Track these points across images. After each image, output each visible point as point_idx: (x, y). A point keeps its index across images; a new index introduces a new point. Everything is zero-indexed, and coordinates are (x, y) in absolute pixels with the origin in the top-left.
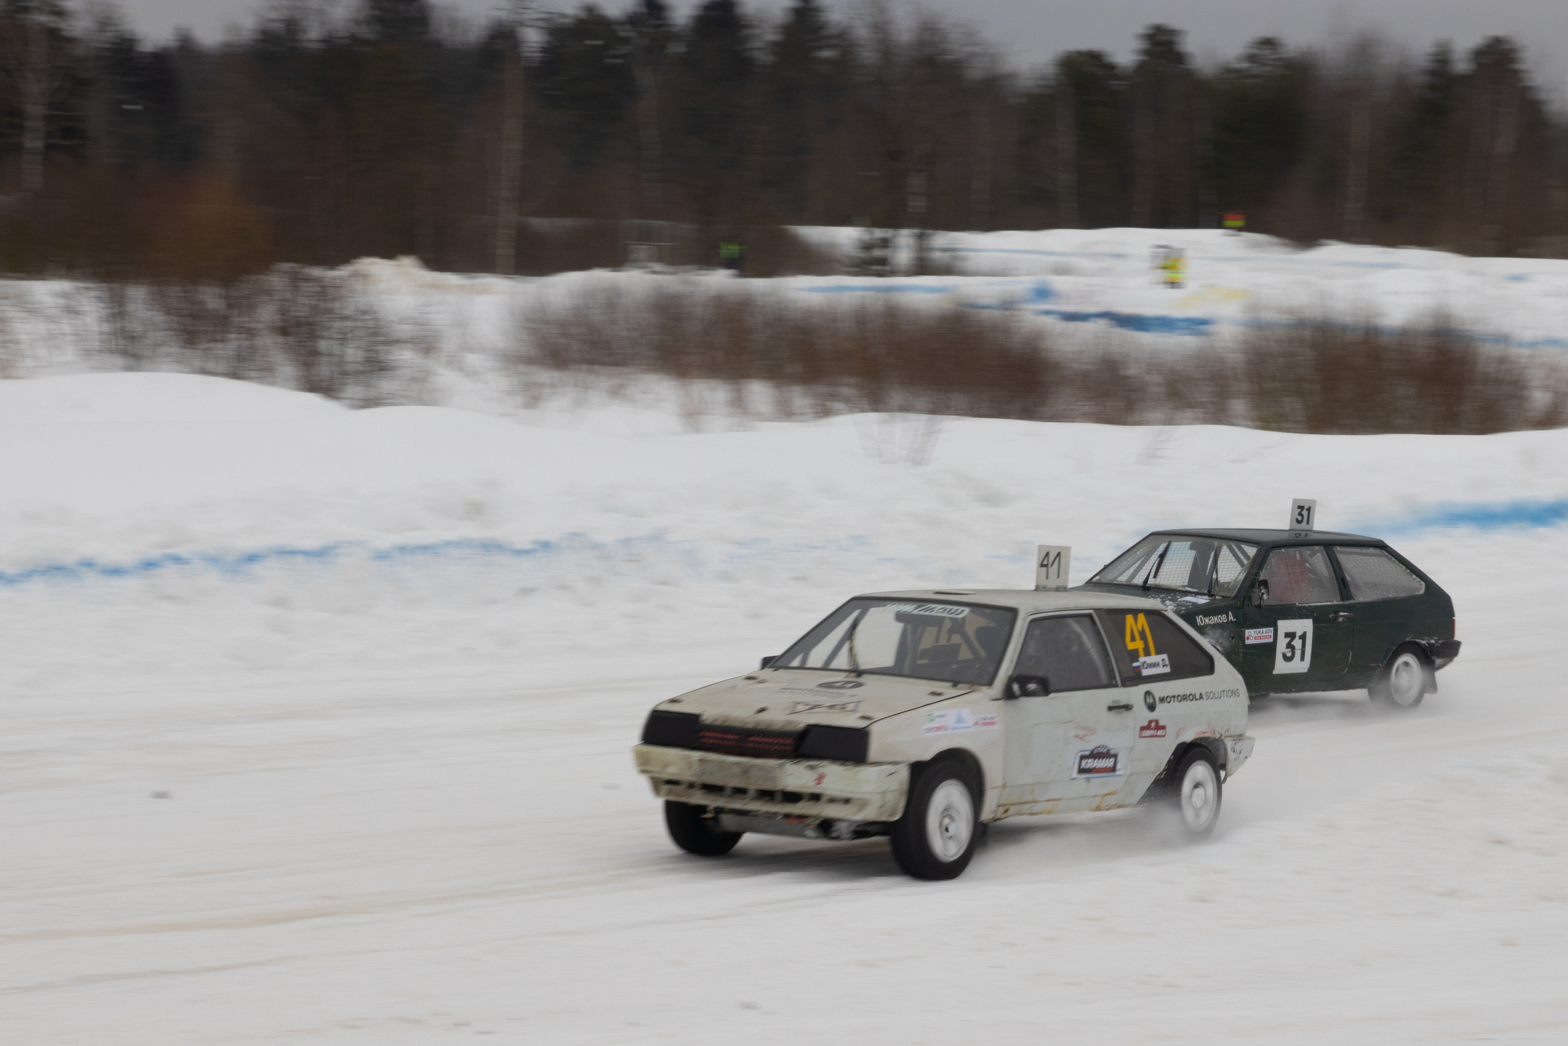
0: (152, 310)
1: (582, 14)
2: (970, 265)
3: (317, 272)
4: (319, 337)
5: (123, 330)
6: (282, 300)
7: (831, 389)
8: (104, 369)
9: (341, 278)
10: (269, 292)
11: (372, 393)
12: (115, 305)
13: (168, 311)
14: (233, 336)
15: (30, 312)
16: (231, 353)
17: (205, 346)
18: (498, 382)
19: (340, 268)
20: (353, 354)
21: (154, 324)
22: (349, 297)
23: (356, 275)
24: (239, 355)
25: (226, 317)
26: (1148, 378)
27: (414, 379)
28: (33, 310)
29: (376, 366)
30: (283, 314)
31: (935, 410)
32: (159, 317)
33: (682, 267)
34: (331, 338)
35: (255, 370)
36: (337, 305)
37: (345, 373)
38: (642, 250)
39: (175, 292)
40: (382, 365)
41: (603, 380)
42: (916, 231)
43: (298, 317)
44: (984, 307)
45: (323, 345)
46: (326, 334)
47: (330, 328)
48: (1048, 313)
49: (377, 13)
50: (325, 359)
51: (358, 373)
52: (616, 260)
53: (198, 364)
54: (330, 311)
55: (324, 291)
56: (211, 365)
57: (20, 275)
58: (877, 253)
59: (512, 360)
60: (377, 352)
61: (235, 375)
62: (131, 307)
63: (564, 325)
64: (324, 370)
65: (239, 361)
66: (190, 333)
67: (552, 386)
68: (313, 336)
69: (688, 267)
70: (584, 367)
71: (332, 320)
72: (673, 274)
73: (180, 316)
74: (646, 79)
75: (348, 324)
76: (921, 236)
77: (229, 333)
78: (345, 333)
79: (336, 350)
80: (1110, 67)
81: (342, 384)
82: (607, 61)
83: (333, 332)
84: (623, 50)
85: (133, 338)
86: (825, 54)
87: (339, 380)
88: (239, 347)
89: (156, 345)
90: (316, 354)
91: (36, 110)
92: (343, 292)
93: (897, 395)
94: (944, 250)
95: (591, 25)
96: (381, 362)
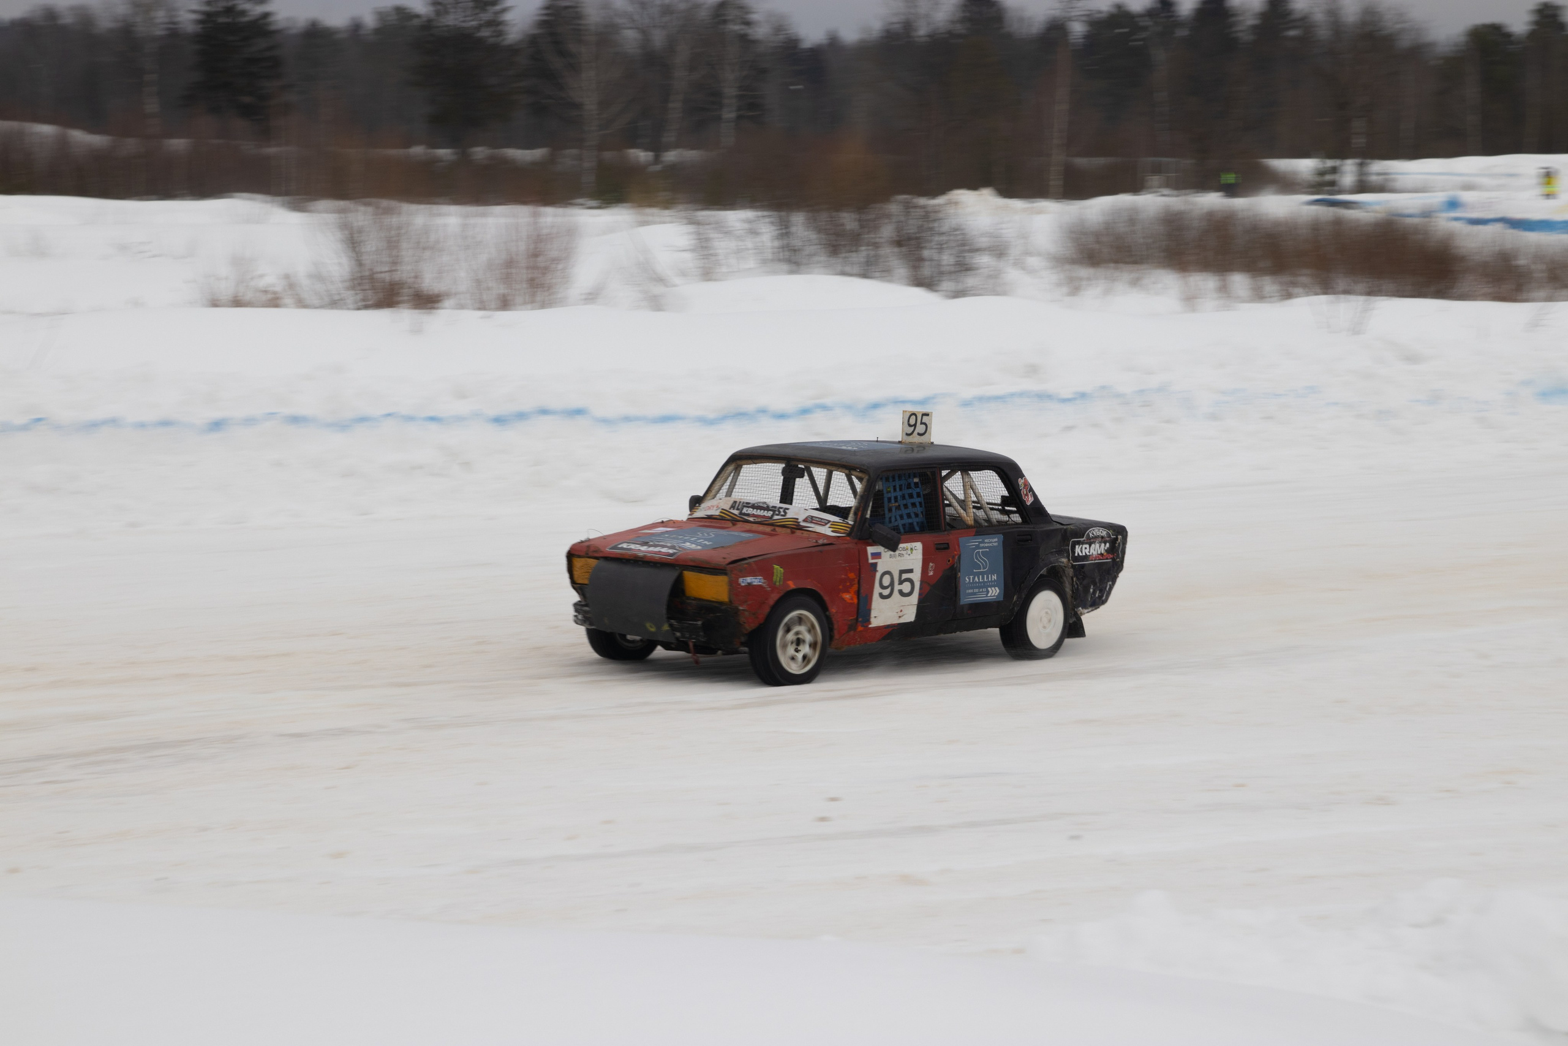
0: (808, 231)
1: (1114, 10)
2: (1398, 185)
3: (922, 201)
4: (922, 248)
5: (788, 246)
6: (899, 222)
7: (1292, 279)
8: (775, 272)
9: (939, 205)
10: (889, 216)
11: (960, 287)
12: (783, 227)
13: (819, 231)
14: (863, 248)
16: (862, 260)
17: (844, 255)
18: (1050, 277)
19: (939, 197)
20: (947, 259)
21: (809, 240)
22: (945, 219)
23: (950, 202)
24: (868, 262)
25: (859, 235)
26: (1533, 267)
27: (990, 277)
28: (727, 233)
29: (963, 268)
30: (898, 232)
31: (1372, 292)
32: (813, 236)
33: (1183, 191)
34: (931, 248)
35: (877, 272)
36: (936, 224)
37: (942, 273)
38: (1155, 179)
39: (824, 216)
40: (968, 266)
41: (1126, 274)
42: (1357, 161)
43: (909, 233)
44: (1408, 216)
45: (926, 253)
46: (928, 245)
47: (931, 241)
48: (1456, 219)
49: (968, 14)
50: (927, 263)
51: (950, 273)
52: (1135, 187)
53: (839, 268)
54: (931, 229)
55: (929, 216)
56: (848, 269)
57: (719, 207)
58: (1328, 178)
59: (1059, 261)
60: (964, 257)
61: (865, 276)
62: (793, 229)
63: (1097, 235)
64: (926, 271)
65: (868, 266)
66: (834, 246)
67: (1089, 279)
68: (920, 247)
69: (1187, 191)
70: (1112, 265)
71: (932, 235)
72: (1177, 196)
73: (827, 234)
74: (1160, 55)
75: (944, 238)
76: (1361, 165)
77: (861, 246)
78: (942, 245)
79: (936, 256)
80: (1508, 36)
81: (939, 281)
82: (1130, 44)
83: (933, 243)
84: (1144, 35)
85: (795, 251)
86: (1292, 33)
87: (937, 278)
88: (868, 256)
89: (811, 255)
90: (921, 259)
91: (730, 91)
92: (941, 215)
93: (1341, 283)
94: (1379, 174)
95: (1120, 17)
96: (967, 265)
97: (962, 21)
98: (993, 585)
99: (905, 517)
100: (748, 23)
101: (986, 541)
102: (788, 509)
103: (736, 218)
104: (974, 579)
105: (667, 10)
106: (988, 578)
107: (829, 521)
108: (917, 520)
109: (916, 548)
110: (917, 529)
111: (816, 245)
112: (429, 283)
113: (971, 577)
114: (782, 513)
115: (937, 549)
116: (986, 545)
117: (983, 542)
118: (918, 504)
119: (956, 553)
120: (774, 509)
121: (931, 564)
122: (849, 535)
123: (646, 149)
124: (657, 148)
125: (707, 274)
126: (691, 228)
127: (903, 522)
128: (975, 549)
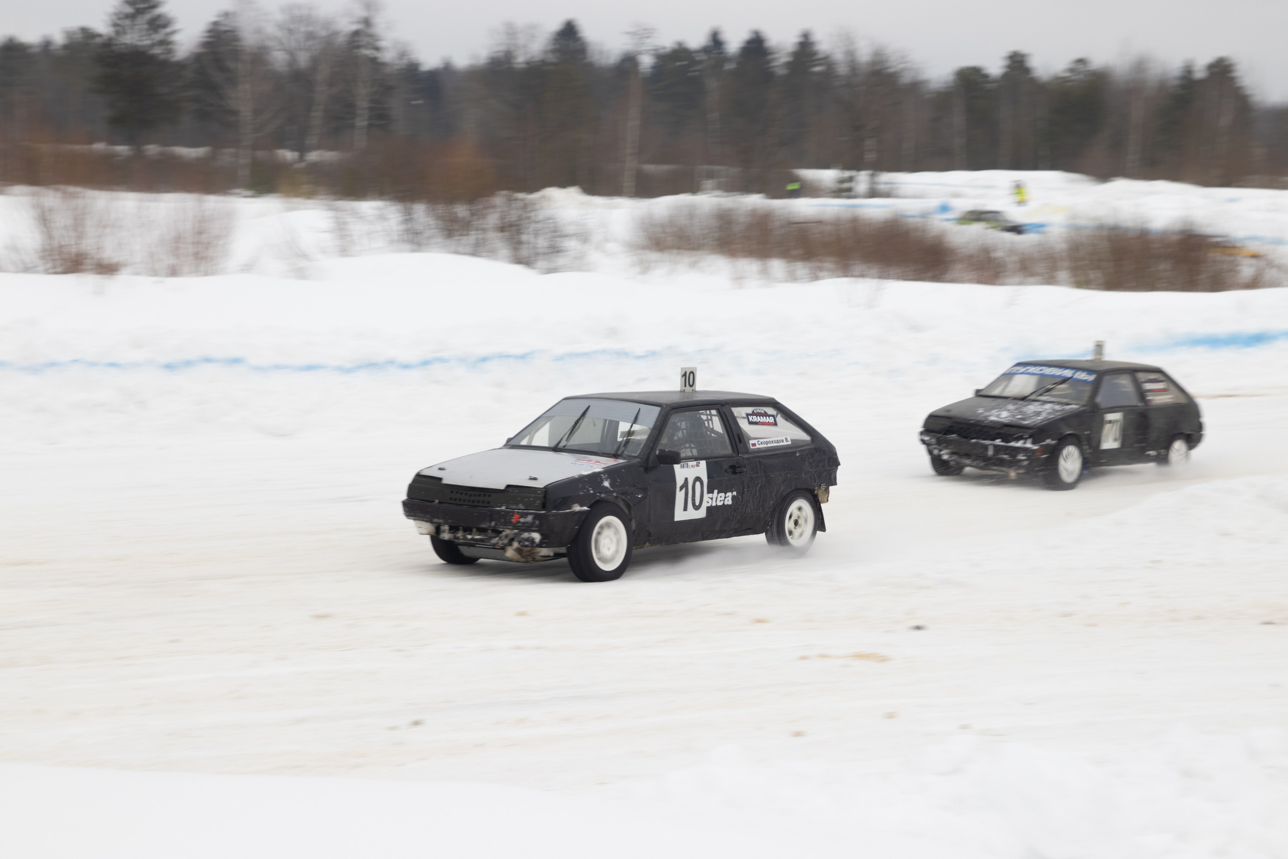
0: (428, 217)
1: (676, 47)
2: (901, 192)
3: (521, 195)
4: (521, 233)
5: (410, 229)
6: (502, 212)
7: (819, 264)
8: (400, 251)
9: (535, 199)
10: (494, 207)
11: (553, 265)
12: (408, 214)
13: (437, 218)
14: (473, 232)
15: (360, 218)
16: (472, 242)
17: (457, 238)
18: (626, 259)
19: (535, 193)
20: (542, 243)
21: (429, 225)
22: (540, 210)
23: (543, 197)
24: (477, 243)
25: (469, 222)
26: (1007, 259)
27: (576, 258)
28: (361, 217)
29: (555, 250)
30: (502, 219)
31: (883, 276)
32: (432, 222)
33: (731, 193)
34: (528, 234)
35: (486, 252)
36: (533, 214)
37: (538, 254)
38: (709, 183)
39: (441, 209)
40: (558, 249)
41: (686, 258)
42: (870, 172)
43: (510, 221)
44: (910, 217)
45: (524, 238)
46: (526, 231)
47: (529, 227)
48: (948, 220)
49: (558, 46)
50: (525, 246)
51: (544, 254)
52: (694, 189)
53: (453, 248)
54: (528, 218)
55: (525, 206)
56: (460, 249)
57: (353, 198)
58: (846, 185)
59: (634, 247)
60: (556, 242)
61: (474, 254)
62: (415, 216)
63: (662, 226)
64: (524, 252)
65: (477, 247)
66: (449, 230)
67: (657, 261)
68: (519, 232)
69: (735, 193)
70: (675, 251)
71: (530, 223)
72: (727, 197)
73: (444, 221)
74: (712, 84)
75: (539, 226)
76: (872, 175)
77: (471, 230)
78: (539, 230)
79: (532, 240)
80: (986, 76)
81: (534, 260)
82: (689, 74)
83: (530, 230)
84: (699, 67)
85: (417, 233)
86: (817, 69)
87: (533, 259)
88: (477, 239)
89: (430, 238)
90: (520, 243)
91: (363, 104)
92: (537, 207)
93: (858, 268)
94: (886, 183)
95: (680, 53)
96: (558, 247)
97: (553, 51)
100: (377, 49)
103: (369, 207)
105: (310, 36)
111: (432, 229)
112: (109, 254)
123: (293, 149)
124: (302, 149)
125: (344, 251)
126: (331, 214)
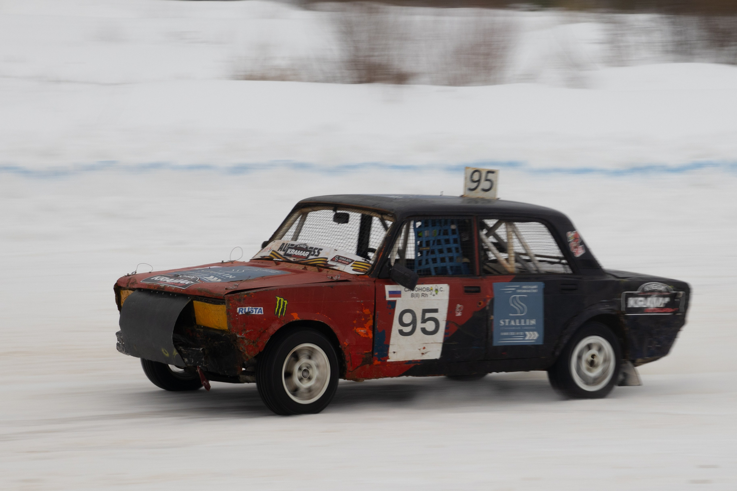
98: (531, 329)
99: (439, 260)
101: (524, 287)
102: (321, 249)
104: (510, 322)
106: (525, 322)
107: (353, 261)
108: (452, 264)
109: (442, 289)
110: (450, 272)
113: (507, 320)
114: (316, 253)
115: (466, 291)
116: (525, 291)
117: (520, 288)
118: (454, 250)
119: (488, 296)
120: (311, 250)
121: (459, 306)
122: (367, 273)
127: (436, 265)
128: (512, 294)
